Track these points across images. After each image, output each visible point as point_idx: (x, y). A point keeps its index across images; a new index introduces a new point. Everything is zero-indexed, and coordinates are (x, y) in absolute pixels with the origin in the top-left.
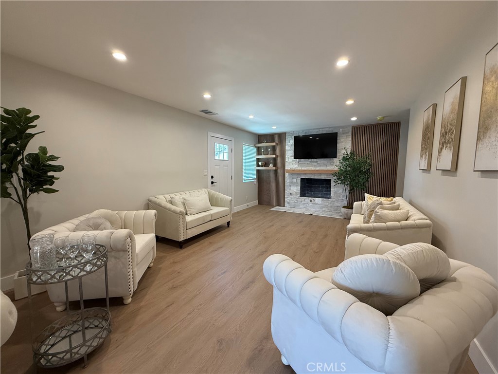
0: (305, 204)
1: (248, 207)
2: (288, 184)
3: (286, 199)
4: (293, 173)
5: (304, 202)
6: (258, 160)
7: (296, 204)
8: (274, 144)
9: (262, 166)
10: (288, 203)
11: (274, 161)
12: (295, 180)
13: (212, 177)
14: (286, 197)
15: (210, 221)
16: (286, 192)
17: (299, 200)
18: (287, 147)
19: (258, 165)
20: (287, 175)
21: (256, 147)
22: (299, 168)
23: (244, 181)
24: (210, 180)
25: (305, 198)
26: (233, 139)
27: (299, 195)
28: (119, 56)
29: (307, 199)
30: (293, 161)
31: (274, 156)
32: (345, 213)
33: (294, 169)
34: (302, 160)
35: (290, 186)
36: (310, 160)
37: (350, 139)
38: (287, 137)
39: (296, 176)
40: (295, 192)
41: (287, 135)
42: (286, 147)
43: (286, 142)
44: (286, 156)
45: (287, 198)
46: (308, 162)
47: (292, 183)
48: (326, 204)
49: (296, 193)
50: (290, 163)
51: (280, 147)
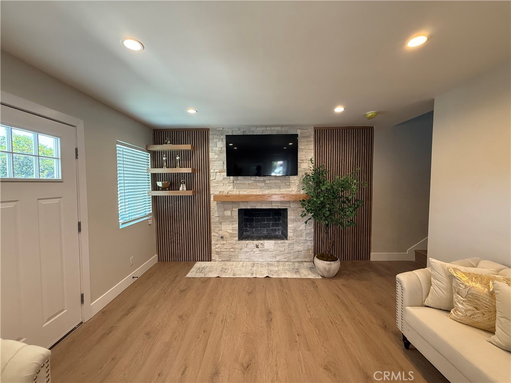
0: (248, 252)
1: (135, 280)
2: (217, 219)
3: (213, 248)
4: (225, 201)
5: (246, 249)
6: (155, 177)
7: (232, 254)
8: (188, 147)
9: (164, 189)
10: (218, 253)
11: (189, 181)
12: (228, 213)
14: (213, 242)
16: (213, 234)
17: (237, 246)
18: (212, 155)
19: (155, 188)
20: (213, 204)
21: (149, 151)
22: (236, 192)
23: (122, 227)
25: (247, 242)
27: (237, 238)
29: (251, 244)
30: (224, 179)
31: (188, 170)
32: (325, 269)
33: (225, 193)
34: (240, 178)
35: (221, 223)
36: (253, 178)
37: (312, 146)
38: (211, 137)
39: (230, 206)
40: (230, 234)
41: (210, 133)
42: (210, 154)
43: (210, 145)
44: (211, 171)
45: (216, 245)
46: (251, 182)
47: (223, 219)
48: (282, 249)
49: (232, 235)
50: (218, 182)
51: (199, 153)
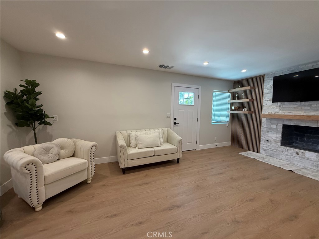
0: (288, 155)
1: (217, 147)
2: (265, 129)
3: (261, 146)
4: (272, 118)
5: (286, 153)
6: (232, 104)
7: (275, 153)
8: (248, 88)
9: (235, 110)
10: (264, 150)
11: (249, 106)
12: (274, 126)
13: (175, 119)
14: (261, 143)
15: (154, 156)
16: (262, 137)
17: (279, 149)
18: (265, 90)
19: (232, 110)
20: (264, 120)
22: (281, 113)
23: (212, 123)
24: (173, 121)
25: (288, 148)
26: (200, 87)
27: (279, 144)
28: (60, 35)
29: (291, 151)
30: (272, 105)
31: (247, 100)
33: (273, 113)
34: (286, 103)
35: (268, 132)
36: (299, 103)
38: (265, 79)
39: (276, 122)
40: (274, 140)
41: (265, 77)
42: (264, 90)
43: (265, 84)
44: (264, 100)
45: (263, 145)
46: (295, 106)
47: (270, 130)
49: (275, 141)
50: (268, 107)
51: (256, 90)
